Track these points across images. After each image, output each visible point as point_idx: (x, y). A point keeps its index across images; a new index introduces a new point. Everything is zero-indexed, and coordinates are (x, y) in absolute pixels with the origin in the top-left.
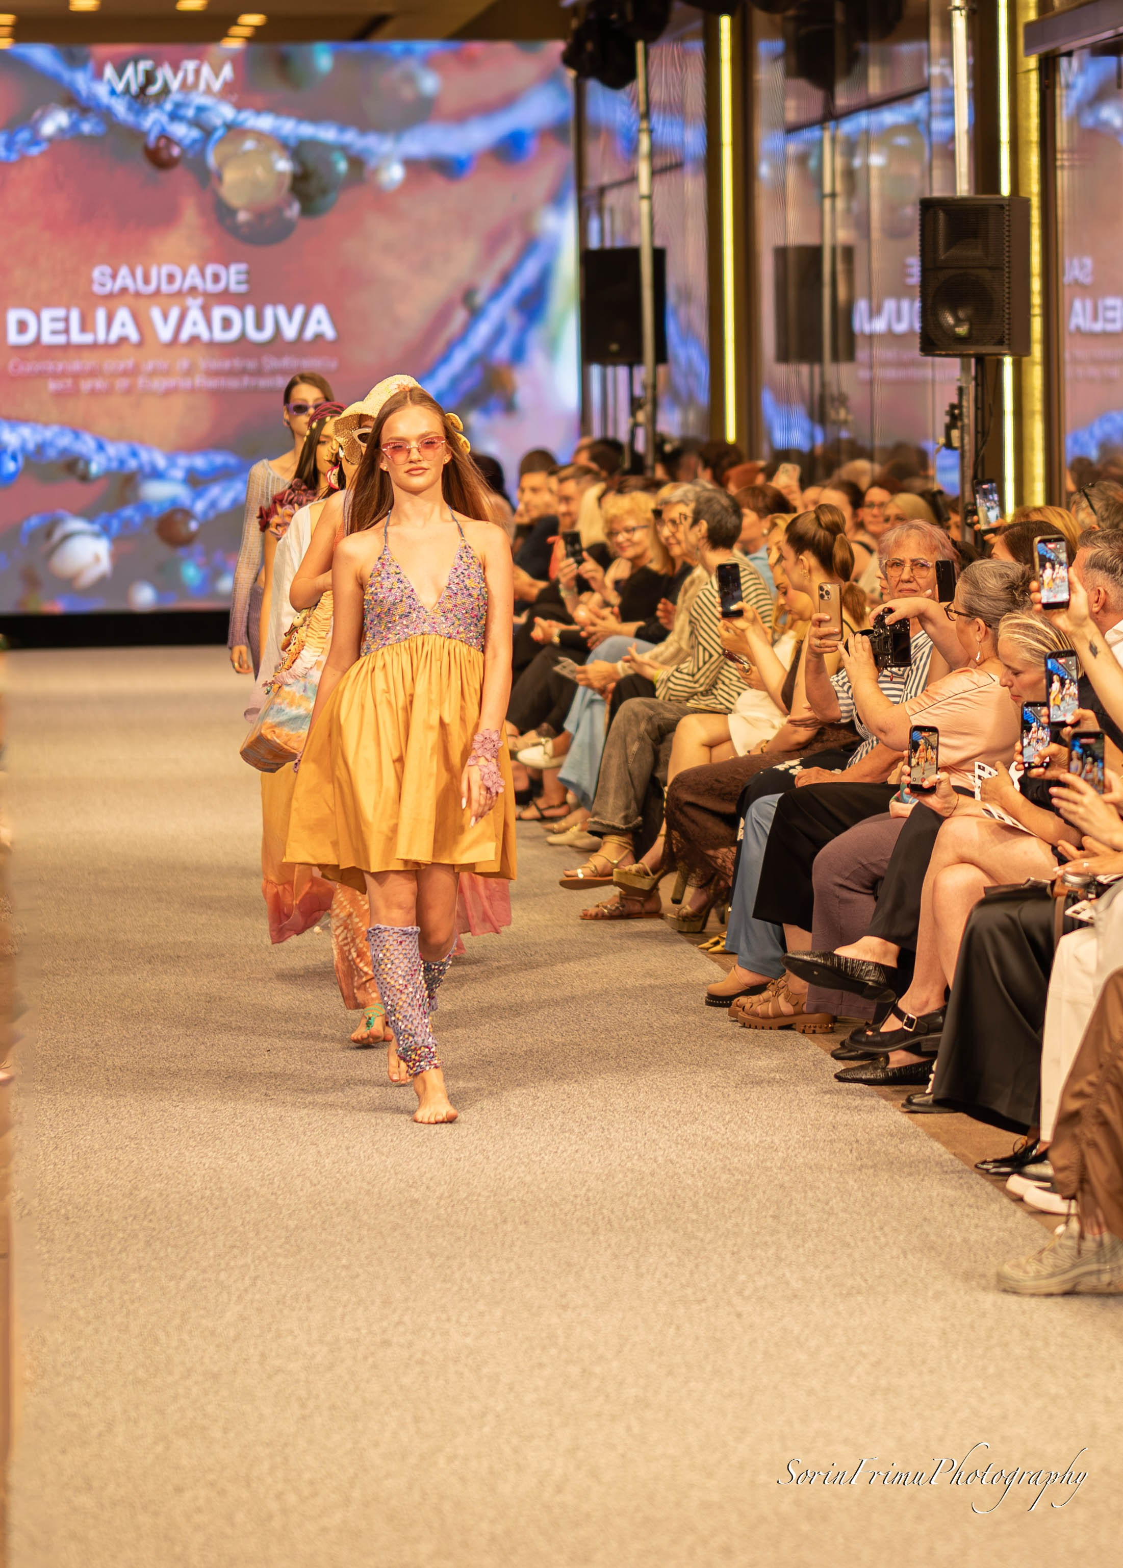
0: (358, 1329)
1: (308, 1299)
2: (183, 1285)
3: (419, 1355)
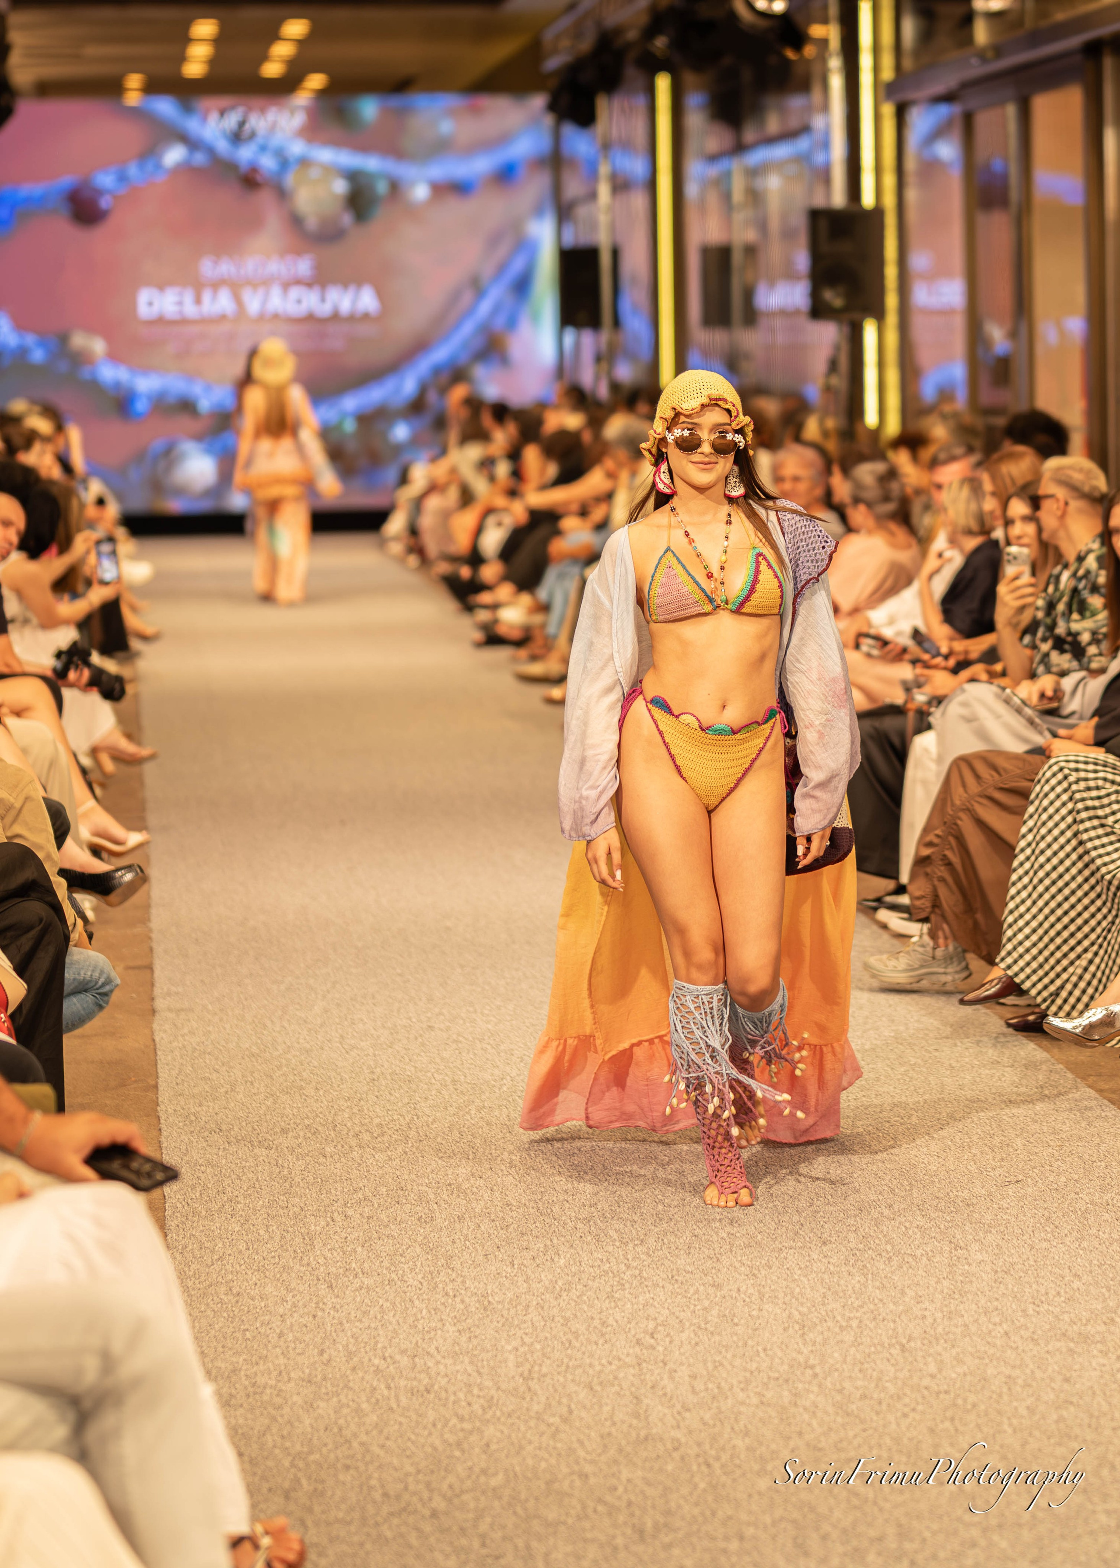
0: (410, 1019)
1: (374, 997)
3: (455, 1037)
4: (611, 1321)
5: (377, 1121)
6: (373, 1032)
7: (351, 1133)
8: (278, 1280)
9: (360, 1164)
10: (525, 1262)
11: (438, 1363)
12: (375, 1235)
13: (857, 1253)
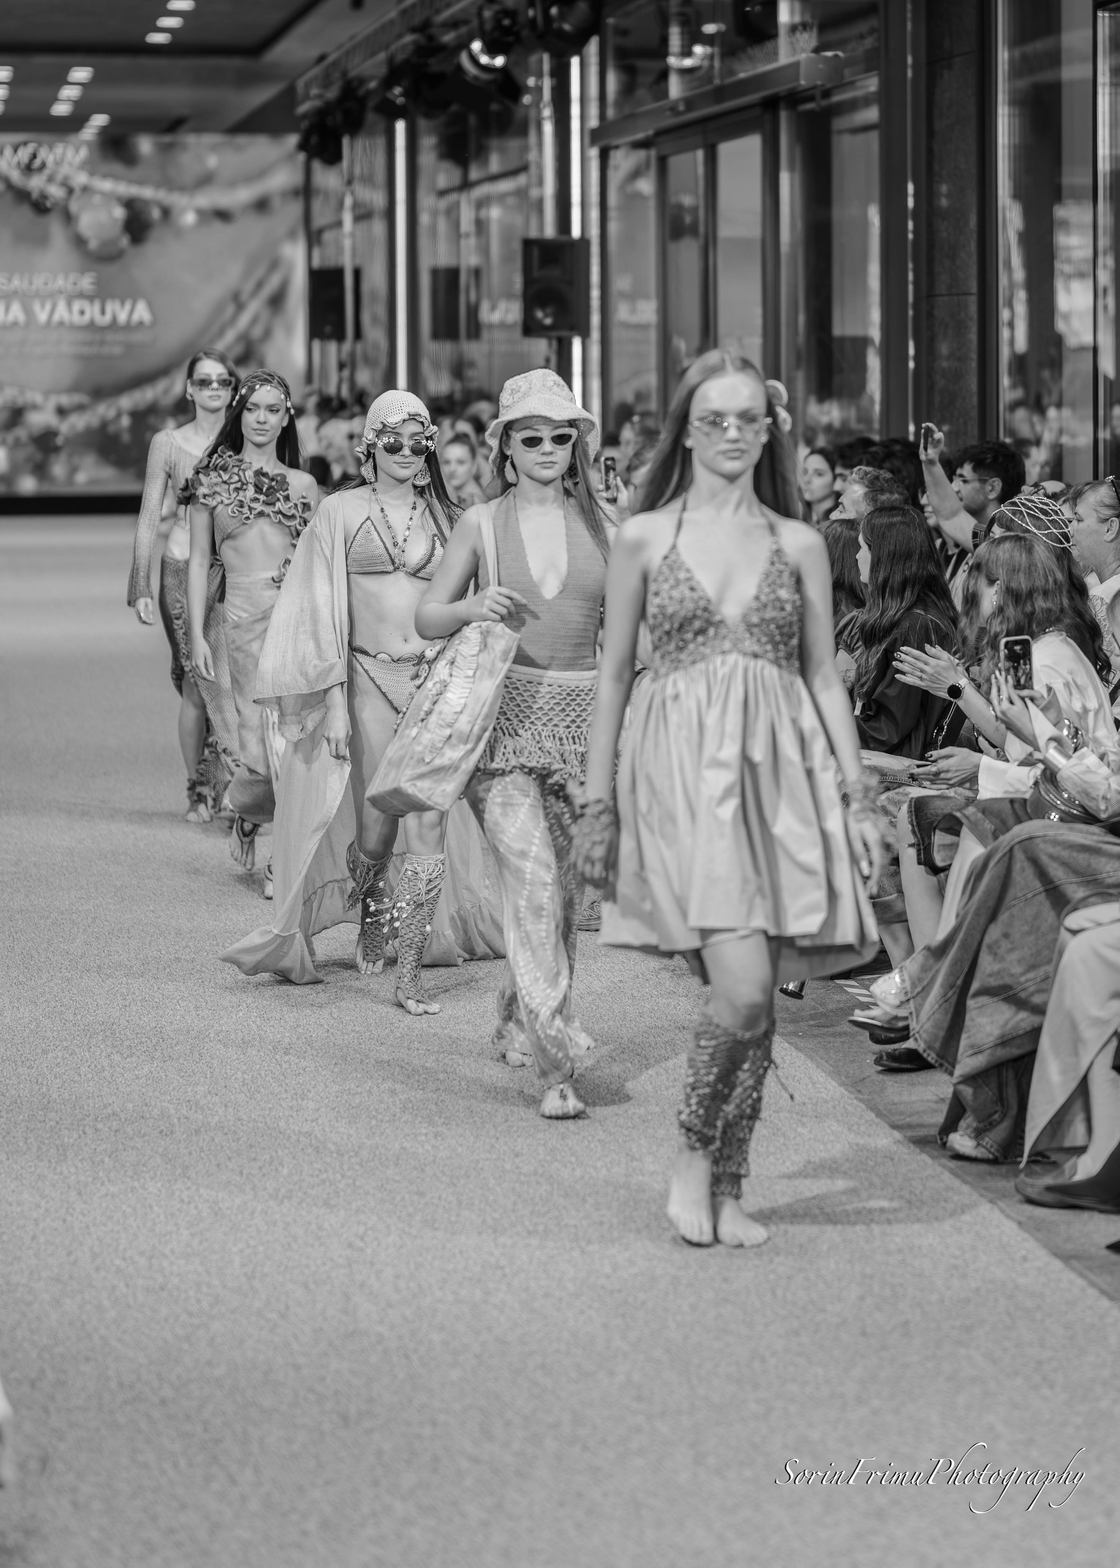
0: (160, 951)
2: (49, 922)
4: (326, 1225)
5: (127, 1043)
6: (128, 963)
7: (104, 1054)
8: (33, 1187)
9: (110, 1083)
10: (253, 1172)
11: (172, 1264)
12: (121, 1147)
13: (546, 1165)
